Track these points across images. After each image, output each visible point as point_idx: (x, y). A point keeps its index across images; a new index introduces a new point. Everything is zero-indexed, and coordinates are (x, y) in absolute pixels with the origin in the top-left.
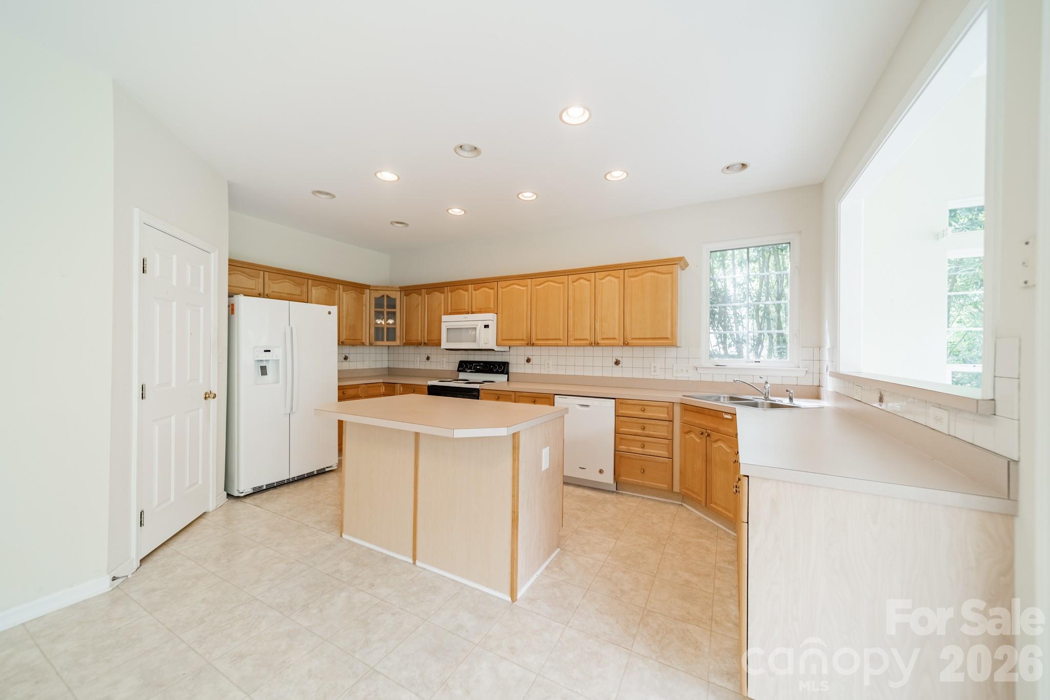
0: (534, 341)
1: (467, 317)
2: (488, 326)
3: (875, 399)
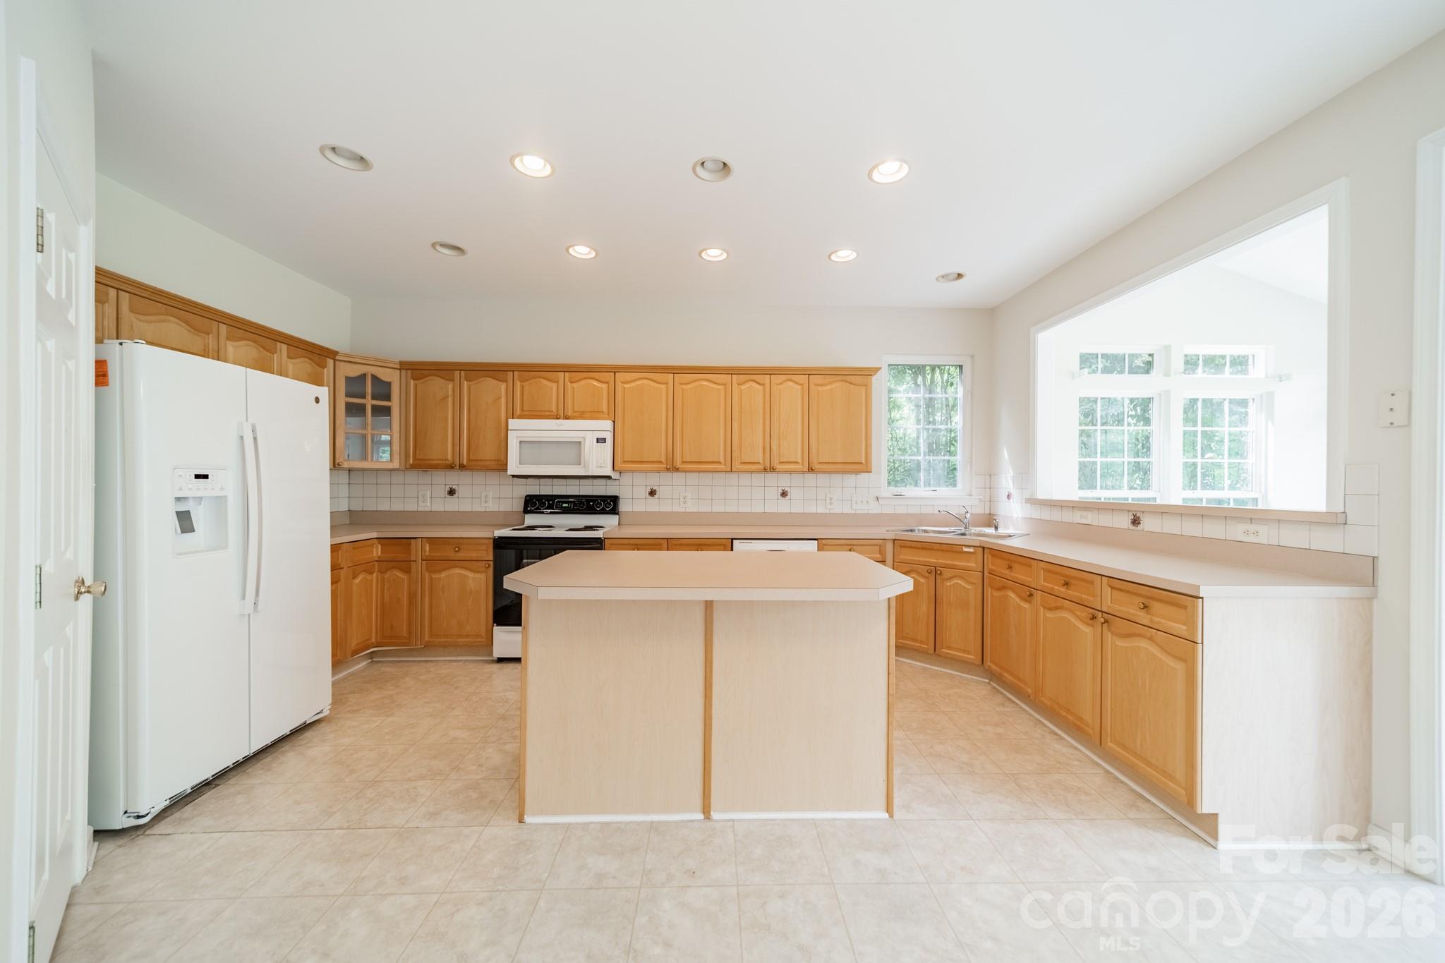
0: (678, 464)
2: (604, 440)
3: (1124, 521)
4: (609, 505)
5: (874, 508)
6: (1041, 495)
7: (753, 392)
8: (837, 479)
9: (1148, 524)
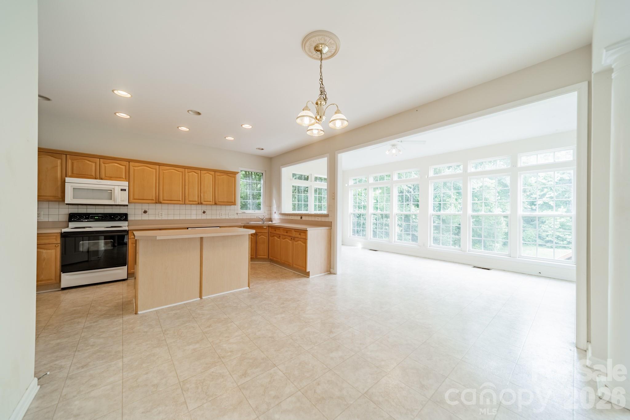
0: (161, 200)
1: (100, 182)
2: (125, 190)
3: (299, 218)
5: (236, 217)
6: (283, 212)
7: (194, 176)
8: (223, 207)
9: (304, 218)
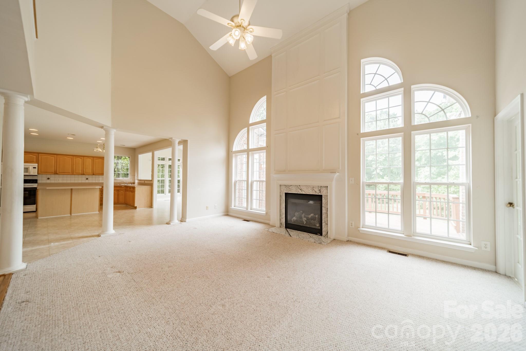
0: (58, 172)
2: (35, 168)
4: (35, 181)
6: (139, 179)
7: (79, 160)
8: (101, 176)
